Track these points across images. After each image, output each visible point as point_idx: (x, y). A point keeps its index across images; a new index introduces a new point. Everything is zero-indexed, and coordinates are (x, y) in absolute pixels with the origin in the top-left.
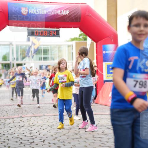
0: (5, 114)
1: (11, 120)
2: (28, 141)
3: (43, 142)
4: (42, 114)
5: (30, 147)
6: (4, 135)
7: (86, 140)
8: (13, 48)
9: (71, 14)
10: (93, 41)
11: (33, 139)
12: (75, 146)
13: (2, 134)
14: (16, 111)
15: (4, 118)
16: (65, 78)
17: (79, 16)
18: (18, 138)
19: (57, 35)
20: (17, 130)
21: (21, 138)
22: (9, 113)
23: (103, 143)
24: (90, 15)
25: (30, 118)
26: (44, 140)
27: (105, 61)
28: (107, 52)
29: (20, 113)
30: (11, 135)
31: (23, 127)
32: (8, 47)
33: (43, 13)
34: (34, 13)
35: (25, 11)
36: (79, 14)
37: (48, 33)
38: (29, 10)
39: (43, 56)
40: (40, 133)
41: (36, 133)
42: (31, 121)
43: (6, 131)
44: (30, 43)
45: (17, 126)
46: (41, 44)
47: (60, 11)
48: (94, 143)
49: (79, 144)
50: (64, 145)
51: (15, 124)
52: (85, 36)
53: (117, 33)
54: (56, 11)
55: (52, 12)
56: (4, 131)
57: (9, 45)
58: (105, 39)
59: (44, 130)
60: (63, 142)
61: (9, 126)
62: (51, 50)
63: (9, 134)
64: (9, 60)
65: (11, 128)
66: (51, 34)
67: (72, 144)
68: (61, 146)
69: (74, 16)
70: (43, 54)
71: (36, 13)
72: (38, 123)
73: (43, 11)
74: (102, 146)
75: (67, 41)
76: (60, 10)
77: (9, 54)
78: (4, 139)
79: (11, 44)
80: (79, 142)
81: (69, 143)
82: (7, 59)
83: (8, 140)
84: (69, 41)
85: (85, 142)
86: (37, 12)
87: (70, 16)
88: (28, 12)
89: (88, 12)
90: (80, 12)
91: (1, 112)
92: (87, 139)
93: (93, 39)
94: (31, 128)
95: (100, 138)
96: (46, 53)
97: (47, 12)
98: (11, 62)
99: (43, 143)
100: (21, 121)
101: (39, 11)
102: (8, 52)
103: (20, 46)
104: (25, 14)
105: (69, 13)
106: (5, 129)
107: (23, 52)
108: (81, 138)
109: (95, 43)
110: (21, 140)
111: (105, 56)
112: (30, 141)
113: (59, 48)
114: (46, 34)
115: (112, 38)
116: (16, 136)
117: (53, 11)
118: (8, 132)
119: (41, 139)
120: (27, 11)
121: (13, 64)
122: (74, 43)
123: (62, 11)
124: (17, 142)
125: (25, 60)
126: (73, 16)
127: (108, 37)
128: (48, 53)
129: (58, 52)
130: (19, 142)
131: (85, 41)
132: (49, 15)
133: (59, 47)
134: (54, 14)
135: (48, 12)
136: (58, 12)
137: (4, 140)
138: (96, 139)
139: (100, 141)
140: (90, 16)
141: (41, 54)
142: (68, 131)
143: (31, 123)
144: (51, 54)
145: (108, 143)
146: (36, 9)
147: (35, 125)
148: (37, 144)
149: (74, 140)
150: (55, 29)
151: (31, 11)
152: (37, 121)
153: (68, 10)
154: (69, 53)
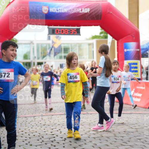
0: (26, 112)
1: (32, 118)
2: (50, 139)
3: (64, 140)
4: (62, 113)
5: (52, 145)
6: (26, 133)
7: (107, 139)
8: (34, 47)
9: (92, 12)
10: (114, 39)
11: (54, 137)
12: (96, 145)
13: (23, 132)
14: (37, 109)
15: (25, 116)
16: (78, 76)
17: (100, 14)
18: (39, 136)
19: (77, 33)
20: (38, 128)
21: (42, 136)
22: (30, 111)
23: (124, 142)
24: (111, 12)
25: (51, 116)
26: (65, 139)
27: (126, 59)
28: (128, 50)
29: (41, 112)
30: (32, 133)
31: (44, 125)
32: (29, 45)
33: (64, 11)
34: (54, 12)
35: (46, 10)
36: (100, 12)
37: (69, 32)
38: (50, 8)
40: (61, 131)
41: (58, 132)
42: (52, 119)
43: (28, 130)
44: (50, 42)
45: (39, 124)
46: (62, 42)
47: (80, 9)
48: (115, 142)
49: (101, 143)
50: (85, 144)
51: (37, 123)
52: (105, 35)
53: (138, 31)
54: (77, 9)
55: (73, 11)
56: (25, 129)
57: (30, 44)
58: (127, 37)
59: (65, 128)
60: (84, 141)
61: (30, 124)
62: (71, 48)
63: (31, 132)
64: (30, 59)
65: (32, 127)
66: (71, 33)
67: (93, 142)
68: (82, 145)
69: (95, 14)
70: (64, 53)
71: (56, 12)
72: (59, 121)
73: (64, 9)
74: (124, 145)
76: (81, 8)
77: (29, 52)
78: (26, 137)
79: (32, 43)
80: (100, 141)
81: (91, 142)
82: (28, 58)
83: (30, 138)
84: (89, 39)
85: (107, 141)
86: (57, 10)
87: (91, 14)
88: (49, 11)
89: (109, 9)
90: (101, 10)
91: (23, 111)
93: (114, 37)
94: (52, 127)
95: (122, 137)
96: (66, 52)
97: (68, 10)
98: (31, 61)
99: (64, 142)
100: (42, 120)
101: (60, 9)
102: (28, 50)
103: (41, 45)
104: (46, 12)
105: (89, 11)
106: (27, 127)
107: (43, 50)
108: (102, 137)
109: (116, 42)
110: (42, 138)
111: (126, 54)
112: (51, 140)
113: (79, 47)
114: (66, 33)
115: (133, 36)
116: (37, 134)
117: (73, 9)
118: (29, 130)
119: (62, 138)
120: (48, 9)
121: (34, 63)
122: (94, 41)
123: (83, 9)
124: (38, 140)
125: (46, 59)
126: (93, 14)
127: (129, 35)
128: (68, 52)
129: (79, 51)
130: (41, 141)
131: (106, 39)
132: (70, 14)
133: (80, 45)
134: (74, 12)
136: (79, 10)
137: (26, 139)
138: (117, 138)
139: (122, 140)
140: (111, 14)
141: (62, 53)
142: (89, 130)
143: (52, 121)
145: (129, 142)
146: (57, 7)
147: (56, 123)
148: (58, 143)
149: (95, 139)
150: (76, 27)
151: (52, 10)
152: (58, 120)
153: (89, 8)
154: (89, 51)
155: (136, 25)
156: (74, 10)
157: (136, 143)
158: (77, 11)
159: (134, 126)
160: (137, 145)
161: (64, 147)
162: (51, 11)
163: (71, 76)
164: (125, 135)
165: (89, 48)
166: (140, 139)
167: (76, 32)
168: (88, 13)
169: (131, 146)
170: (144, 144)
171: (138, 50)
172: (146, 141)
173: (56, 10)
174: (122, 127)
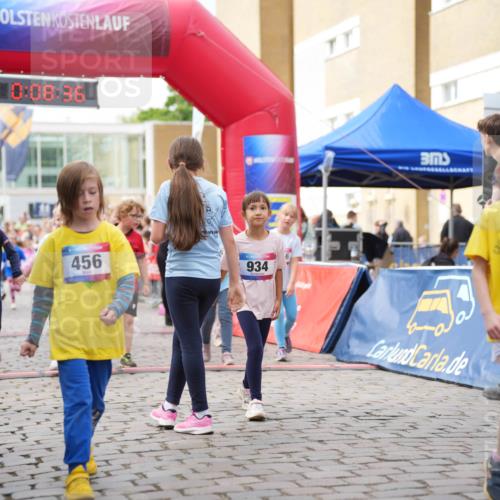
3: (36, 464)
4: (33, 370)
7: (181, 455)
10: (211, 124)
12: (145, 476)
17: (164, 38)
19: (87, 98)
23: (239, 466)
24: (202, 33)
26: (39, 461)
28: (257, 160)
33: (39, 21)
34: (5, 22)
36: (164, 30)
37: (57, 93)
39: (40, 171)
40: (24, 435)
41: (13, 436)
46: (35, 129)
47: (97, 19)
48: (208, 464)
49: (160, 468)
50: (108, 474)
52: (185, 106)
53: (293, 97)
54: (84, 18)
55: (72, 22)
58: (252, 116)
59: (38, 423)
60: (104, 463)
62: (69, 150)
66: (67, 97)
67: (136, 468)
70: (43, 165)
71: (13, 23)
72: (19, 400)
73: (39, 16)
74: (236, 476)
76: (100, 15)
80: (158, 464)
81: (126, 466)
84: (132, 121)
85: (181, 461)
86: (16, 19)
89: (195, 23)
90: (166, 24)
92: (184, 451)
93: (210, 116)
95: (229, 449)
96: (52, 162)
97: (54, 19)
99: (33, 470)
101: (25, 16)
105: (128, 27)
108: (166, 448)
109: (219, 131)
113: (96, 145)
114: (48, 96)
115: (275, 113)
117: (73, 17)
119: (27, 456)
122: (148, 128)
123: (107, 17)
127: (262, 109)
128: (58, 162)
129: (94, 159)
131: (185, 123)
133: (98, 141)
134: (77, 26)
135: (58, 20)
136: (93, 21)
138: (216, 452)
139: (230, 457)
140: (202, 37)
141: (36, 165)
142: (124, 426)
145: (255, 462)
146: (16, 9)
147: (10, 407)
148: (13, 474)
149: (141, 456)
150: (83, 80)
152: (17, 395)
153: (127, 15)
154: (131, 161)
155: (286, 78)
156: (77, 19)
157: (277, 467)
158: (85, 26)
159: (273, 410)
160: (277, 473)
161: (33, 487)
163: (77, 259)
164: (240, 441)
165: (131, 152)
166: (288, 454)
167: (84, 97)
169: (258, 476)
170: (300, 470)
171: (291, 160)
172: (308, 460)
173: (12, 19)
174: (234, 416)
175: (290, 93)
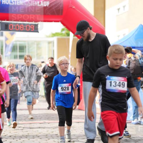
9: (51, 6)
17: (61, 9)
19: (35, 29)
24: (74, 7)
33: (19, 3)
34: (7, 4)
36: (61, 6)
39: (18, 54)
44: (3, 39)
47: (39, 2)
53: (105, 29)
54: (34, 2)
59: (17, 140)
62: (28, 47)
70: (20, 52)
71: (10, 4)
72: (10, 132)
73: (19, 1)
75: (47, 37)
86: (11, 2)
87: (51, 8)
88: (1, 2)
89: (71, 3)
90: (62, 4)
96: (22, 51)
97: (24, 2)
101: (14, 2)
105: (49, 5)
113: (37, 45)
114: (22, 29)
117: (30, 2)
123: (42, 2)
126: (54, 8)
128: (25, 50)
129: (37, 50)
131: (68, 37)
134: (32, 5)
135: (25, 3)
136: (37, 3)
140: (74, 9)
141: (17, 51)
144: (29, 52)
150: (33, 23)
151: (4, 1)
153: (49, 1)
154: (49, 50)
155: (102, 22)
156: (32, 3)
158: (34, 4)
162: (4, 3)
165: (49, 47)
167: (33, 29)
168: (48, 7)
175: (104, 27)
